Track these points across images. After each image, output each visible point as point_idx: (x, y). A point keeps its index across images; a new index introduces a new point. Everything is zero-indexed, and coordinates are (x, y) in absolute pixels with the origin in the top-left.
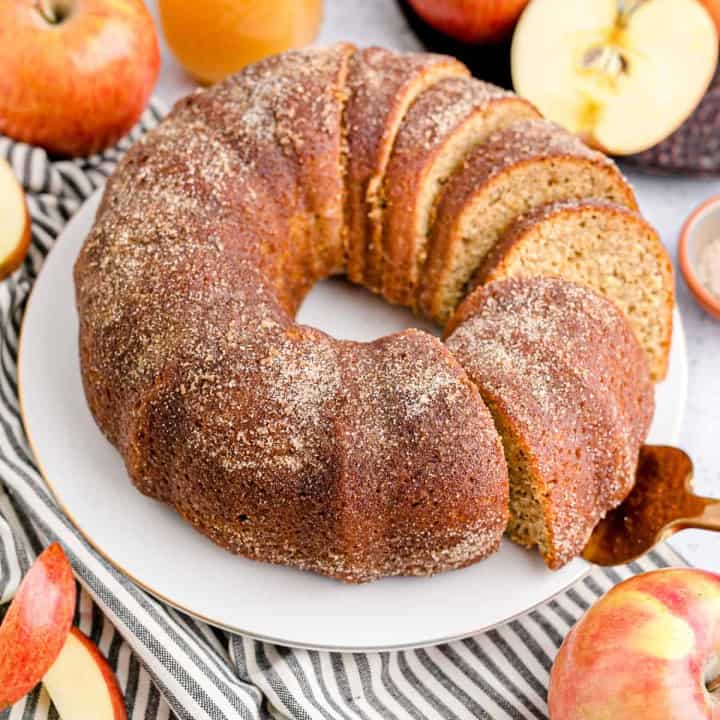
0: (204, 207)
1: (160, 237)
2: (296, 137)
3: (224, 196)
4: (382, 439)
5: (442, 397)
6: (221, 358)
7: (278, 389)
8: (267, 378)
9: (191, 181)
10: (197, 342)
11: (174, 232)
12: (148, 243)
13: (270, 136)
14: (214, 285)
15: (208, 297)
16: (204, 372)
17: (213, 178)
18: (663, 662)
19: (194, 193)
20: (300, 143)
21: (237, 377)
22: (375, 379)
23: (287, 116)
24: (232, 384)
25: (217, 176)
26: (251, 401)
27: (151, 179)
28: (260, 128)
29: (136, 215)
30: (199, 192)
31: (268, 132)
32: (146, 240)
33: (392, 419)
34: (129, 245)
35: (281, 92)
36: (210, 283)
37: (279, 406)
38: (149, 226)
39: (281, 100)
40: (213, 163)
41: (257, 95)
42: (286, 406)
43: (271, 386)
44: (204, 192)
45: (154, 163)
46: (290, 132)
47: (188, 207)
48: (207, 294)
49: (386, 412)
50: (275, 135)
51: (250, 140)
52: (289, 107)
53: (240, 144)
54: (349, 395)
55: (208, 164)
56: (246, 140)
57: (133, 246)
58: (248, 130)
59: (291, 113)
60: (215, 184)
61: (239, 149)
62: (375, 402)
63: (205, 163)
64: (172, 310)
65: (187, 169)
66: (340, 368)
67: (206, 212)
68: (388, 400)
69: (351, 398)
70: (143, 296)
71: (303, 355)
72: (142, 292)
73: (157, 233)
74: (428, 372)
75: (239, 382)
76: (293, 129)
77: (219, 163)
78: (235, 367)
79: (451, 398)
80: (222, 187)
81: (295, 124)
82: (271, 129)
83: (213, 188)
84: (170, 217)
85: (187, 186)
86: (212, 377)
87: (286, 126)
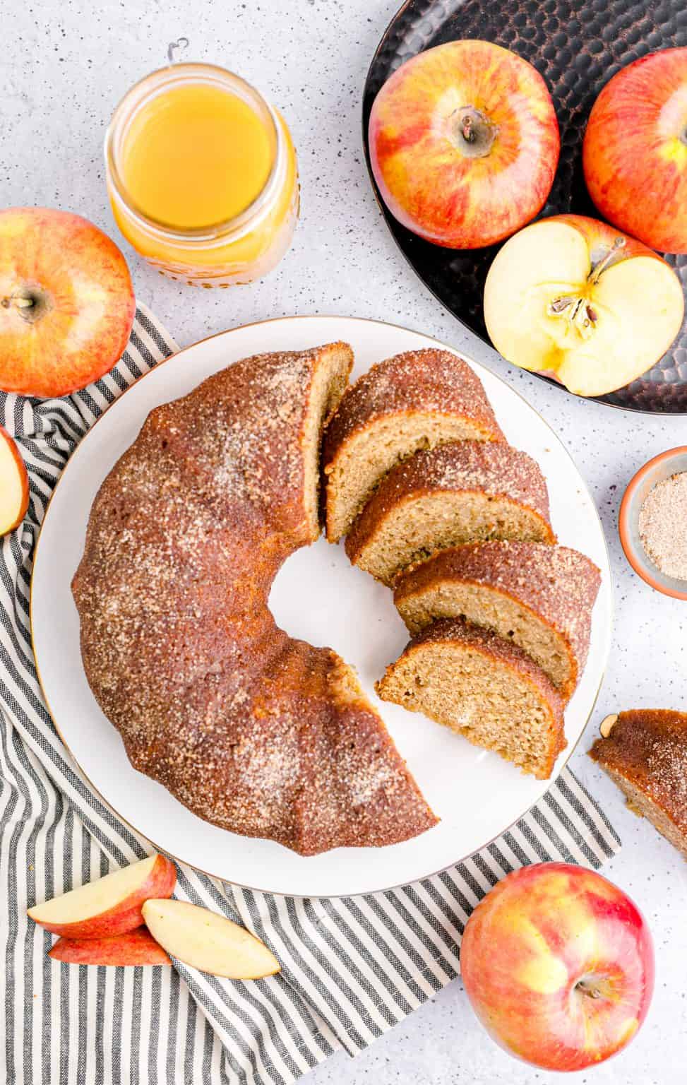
0: (182, 575)
1: (145, 612)
2: (263, 494)
3: (199, 562)
4: (333, 817)
5: (382, 790)
6: (201, 740)
7: (249, 776)
8: (240, 765)
9: (169, 552)
10: (181, 726)
11: (157, 609)
12: (135, 617)
13: (239, 493)
14: (194, 665)
15: (189, 677)
16: (188, 750)
17: (189, 546)
18: (540, 996)
19: (172, 563)
20: (268, 499)
21: (215, 760)
22: (329, 767)
23: (255, 477)
24: (211, 766)
25: (192, 545)
26: (227, 782)
27: (133, 544)
28: (231, 486)
29: (122, 589)
30: (178, 561)
31: (238, 489)
32: (133, 614)
33: (341, 804)
34: (118, 617)
35: (250, 451)
36: (189, 663)
37: (249, 789)
38: (135, 601)
39: (249, 460)
40: (189, 531)
41: (227, 451)
42: (255, 789)
43: (243, 773)
44: (183, 561)
45: (136, 527)
46: (258, 491)
47: (167, 578)
48: (187, 674)
49: (337, 798)
50: (245, 492)
51: (222, 500)
52: (257, 467)
53: (212, 505)
54: (306, 784)
55: (184, 533)
56: (218, 500)
57: (122, 618)
58: (219, 491)
59: (259, 474)
60: (192, 553)
61: (212, 509)
62: (328, 789)
63: (181, 533)
64: (158, 691)
65: (165, 540)
66: (300, 754)
67: (184, 582)
68: (339, 789)
69: (308, 786)
70: (133, 676)
71: (270, 740)
72: (132, 672)
73: (142, 608)
74: (373, 766)
75: (216, 764)
76: (260, 487)
77: (194, 532)
78: (213, 751)
79: (389, 792)
80: (197, 554)
81: (263, 483)
82: (242, 487)
83: (190, 556)
84: (153, 593)
85: (166, 557)
86: (194, 756)
87: (255, 485)
